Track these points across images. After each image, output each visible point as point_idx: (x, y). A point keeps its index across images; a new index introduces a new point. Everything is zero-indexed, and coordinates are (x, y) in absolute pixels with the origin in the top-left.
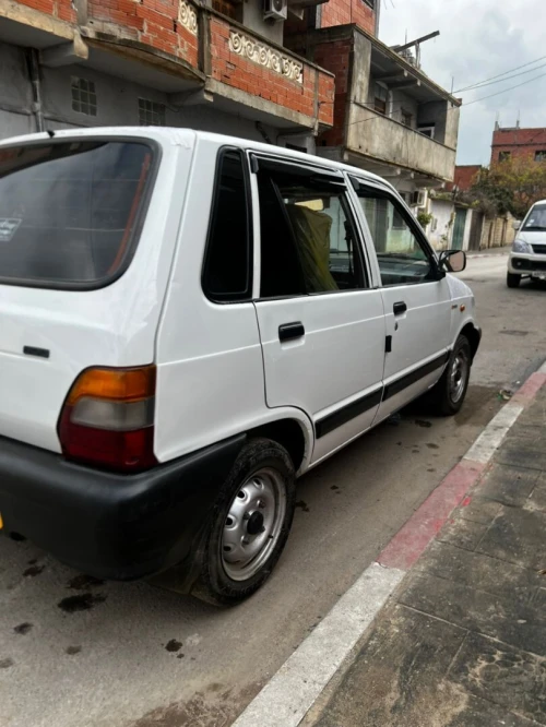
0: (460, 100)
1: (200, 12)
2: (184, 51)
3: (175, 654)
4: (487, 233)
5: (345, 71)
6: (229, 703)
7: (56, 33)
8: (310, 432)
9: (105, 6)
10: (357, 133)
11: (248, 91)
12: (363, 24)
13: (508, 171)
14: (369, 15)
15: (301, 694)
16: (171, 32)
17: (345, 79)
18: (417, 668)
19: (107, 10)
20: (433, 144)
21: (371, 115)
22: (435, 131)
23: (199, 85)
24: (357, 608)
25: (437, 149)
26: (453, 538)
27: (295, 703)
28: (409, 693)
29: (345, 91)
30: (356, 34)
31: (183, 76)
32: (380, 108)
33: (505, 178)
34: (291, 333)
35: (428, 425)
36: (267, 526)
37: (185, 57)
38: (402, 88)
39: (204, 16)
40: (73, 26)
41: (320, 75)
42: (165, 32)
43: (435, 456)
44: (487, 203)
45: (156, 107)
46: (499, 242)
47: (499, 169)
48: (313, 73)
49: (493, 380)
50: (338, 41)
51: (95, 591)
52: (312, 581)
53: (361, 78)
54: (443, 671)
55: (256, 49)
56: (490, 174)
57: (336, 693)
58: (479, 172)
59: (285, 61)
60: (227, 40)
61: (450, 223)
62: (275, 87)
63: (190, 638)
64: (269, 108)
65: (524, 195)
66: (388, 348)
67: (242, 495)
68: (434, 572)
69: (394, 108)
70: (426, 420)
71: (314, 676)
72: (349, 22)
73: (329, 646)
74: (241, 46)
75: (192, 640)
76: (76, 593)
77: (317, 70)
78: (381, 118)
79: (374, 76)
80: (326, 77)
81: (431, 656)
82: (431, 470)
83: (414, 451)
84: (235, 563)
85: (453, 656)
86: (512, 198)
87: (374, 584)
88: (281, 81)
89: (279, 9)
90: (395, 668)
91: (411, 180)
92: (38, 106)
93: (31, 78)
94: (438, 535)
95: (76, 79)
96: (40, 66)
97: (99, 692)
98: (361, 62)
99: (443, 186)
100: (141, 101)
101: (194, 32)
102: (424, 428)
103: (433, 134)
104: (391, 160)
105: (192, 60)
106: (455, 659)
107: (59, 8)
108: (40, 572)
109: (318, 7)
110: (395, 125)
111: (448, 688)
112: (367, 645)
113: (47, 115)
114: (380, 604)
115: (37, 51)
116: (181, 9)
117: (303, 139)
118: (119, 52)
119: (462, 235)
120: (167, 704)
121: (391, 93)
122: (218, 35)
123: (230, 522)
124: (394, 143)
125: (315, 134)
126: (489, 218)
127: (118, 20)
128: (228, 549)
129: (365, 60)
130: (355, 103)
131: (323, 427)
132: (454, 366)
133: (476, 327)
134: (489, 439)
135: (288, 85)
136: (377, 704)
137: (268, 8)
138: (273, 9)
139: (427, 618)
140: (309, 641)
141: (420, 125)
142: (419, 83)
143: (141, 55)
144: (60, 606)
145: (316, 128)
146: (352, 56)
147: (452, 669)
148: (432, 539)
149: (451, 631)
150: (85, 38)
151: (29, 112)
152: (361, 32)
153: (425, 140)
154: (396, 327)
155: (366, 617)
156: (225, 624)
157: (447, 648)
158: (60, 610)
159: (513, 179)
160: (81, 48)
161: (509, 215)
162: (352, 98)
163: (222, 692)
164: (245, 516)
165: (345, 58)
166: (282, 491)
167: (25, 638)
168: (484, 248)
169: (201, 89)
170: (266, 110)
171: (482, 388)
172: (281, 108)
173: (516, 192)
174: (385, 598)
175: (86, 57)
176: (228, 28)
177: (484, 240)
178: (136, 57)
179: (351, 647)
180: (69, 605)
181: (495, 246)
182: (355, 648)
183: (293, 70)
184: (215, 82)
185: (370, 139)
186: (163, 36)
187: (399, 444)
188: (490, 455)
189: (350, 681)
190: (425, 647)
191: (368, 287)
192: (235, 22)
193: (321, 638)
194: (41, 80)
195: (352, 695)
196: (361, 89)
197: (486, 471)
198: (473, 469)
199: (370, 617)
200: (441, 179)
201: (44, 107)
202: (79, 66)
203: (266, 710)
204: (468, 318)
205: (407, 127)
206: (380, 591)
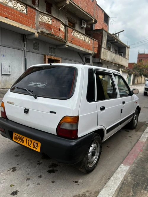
0: (130, 47)
1: (65, 26)
2: (61, 35)
3: (77, 183)
4: (137, 81)
5: (101, 40)
6: (92, 195)
7: (31, 31)
8: (105, 132)
9: (43, 25)
10: (103, 55)
11: (77, 45)
12: (105, 28)
13: (142, 64)
14: (106, 26)
15: (111, 192)
16: (58, 31)
17: (101, 42)
18: (136, 187)
19: (43, 26)
20: (123, 58)
21: (107, 51)
22: (123, 55)
23: (65, 43)
24: (120, 174)
25: (124, 59)
26: (140, 159)
27: (109, 194)
28: (135, 193)
29: (100, 44)
30: (103, 31)
31: (61, 41)
32: (109, 49)
33: (141, 66)
34: (103, 109)
35: (128, 131)
36: (96, 154)
37: (61, 37)
38: (115, 44)
39: (66, 27)
40: (35, 30)
41: (94, 41)
42: (57, 31)
43: (131, 139)
44: (137, 73)
45: (53, 48)
46: (140, 83)
47: (140, 64)
48: (92, 41)
49: (143, 120)
50: (99, 33)
51: (55, 169)
52: (106, 168)
53: (105, 42)
54: (142, 188)
55: (79, 35)
56: (137, 65)
57: (118, 192)
58: (134, 64)
59: (85, 38)
60: (72, 33)
61: (127, 78)
62: (83, 44)
63: (80, 180)
64: (82, 49)
65: (146, 71)
66: (121, 112)
67: (91, 147)
68: (137, 167)
69: (112, 49)
70: (128, 130)
71: (113, 188)
72: (101, 28)
73: (115, 182)
74: (75, 34)
75: (80, 181)
76: (51, 169)
77: (94, 40)
78: (109, 52)
79: (108, 41)
80: (95, 41)
81: (139, 185)
82: (131, 143)
83: (126, 138)
84: (89, 163)
85: (144, 185)
86: (143, 72)
87: (123, 169)
88: (84, 42)
89: (84, 25)
90: (131, 187)
91: (117, 67)
92: (25, 48)
93: (24, 42)
94: (136, 158)
95: (35, 42)
96: (26, 39)
97: (61, 191)
98: (105, 38)
99: (125, 68)
100: (50, 47)
101: (64, 31)
102: (127, 132)
103: (122, 55)
104: (112, 62)
105: (63, 38)
106: (144, 186)
107: (32, 26)
108: (41, 164)
109: (94, 25)
110: (113, 53)
111: (144, 192)
112: (123, 182)
113: (27, 50)
114: (125, 173)
115: (26, 35)
116: (61, 25)
117: (89, 57)
118: (46, 36)
119: (130, 81)
120: (78, 195)
121: (112, 45)
122: (69, 32)
123: (89, 153)
124: (113, 58)
125: (93, 55)
126: (137, 76)
127: (46, 28)
128: (88, 159)
129: (106, 37)
130: (103, 48)
131: (108, 131)
132: (135, 117)
133: (140, 107)
134: (145, 136)
135: (86, 43)
136: (128, 195)
137: (82, 25)
138: (83, 25)
139: (136, 177)
140: (110, 181)
141: (119, 53)
142: (119, 43)
143: (51, 36)
144: (48, 172)
145: (93, 54)
146: (102, 36)
147: (144, 188)
148: (135, 159)
149: (143, 180)
150: (38, 33)
151: (23, 50)
152: (104, 30)
153: (121, 57)
154: (123, 107)
155: (122, 176)
156: (87, 178)
157: (142, 183)
158: (48, 173)
159: (143, 67)
160: (37, 35)
161: (143, 76)
162: (102, 46)
163: (90, 192)
164: (92, 152)
165: (100, 37)
166: (99, 146)
167: (41, 179)
168: (136, 84)
169: (65, 44)
170: (80, 49)
171: (141, 122)
172: (84, 49)
173: (144, 70)
174: (126, 172)
175: (38, 37)
176: (72, 30)
177: (136, 82)
178: (50, 37)
179: (120, 183)
180: (50, 172)
181: (139, 84)
182: (121, 183)
183: (88, 40)
184: (68, 43)
185: (107, 56)
186: (57, 32)
187: (122, 136)
188: (146, 139)
189: (121, 190)
190: (137, 183)
191: (117, 98)
192: (74, 29)
193: (113, 180)
194: (26, 42)
195: (122, 193)
196: (105, 44)
197: (145, 143)
198: (142, 143)
199: (123, 176)
200: (125, 66)
201: (27, 49)
202: (36, 39)
203: (103, 195)
204: (138, 105)
205: (116, 53)
206: (124, 171)
